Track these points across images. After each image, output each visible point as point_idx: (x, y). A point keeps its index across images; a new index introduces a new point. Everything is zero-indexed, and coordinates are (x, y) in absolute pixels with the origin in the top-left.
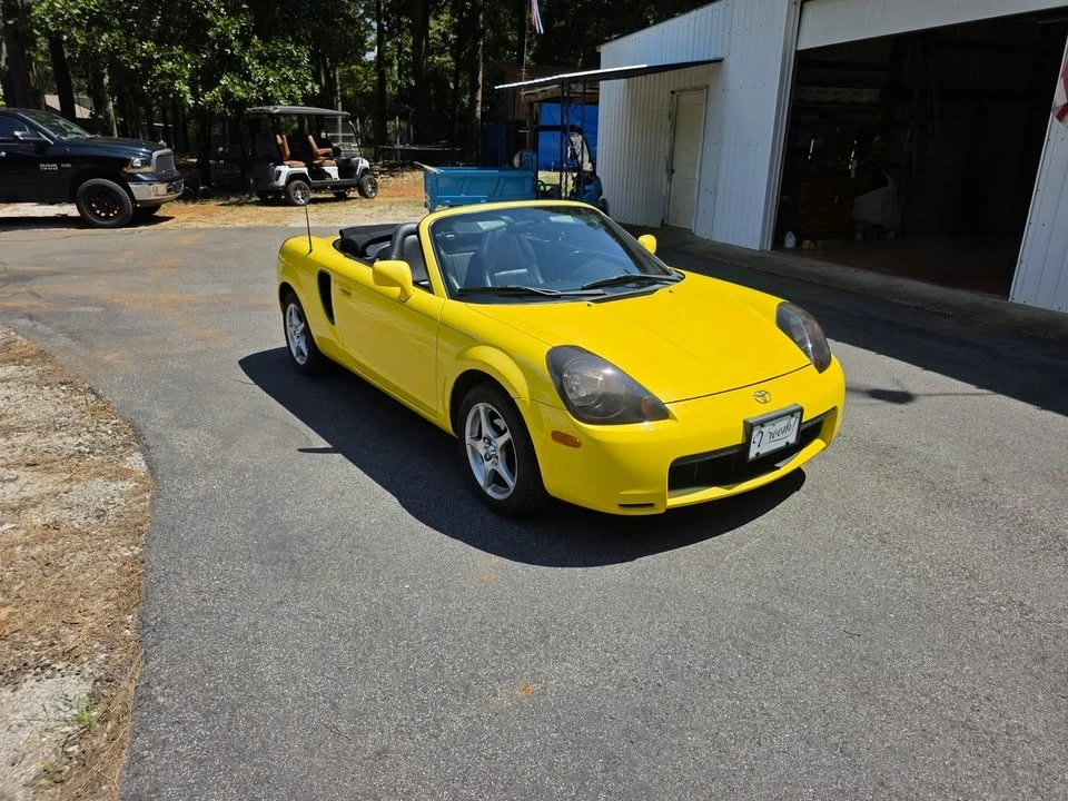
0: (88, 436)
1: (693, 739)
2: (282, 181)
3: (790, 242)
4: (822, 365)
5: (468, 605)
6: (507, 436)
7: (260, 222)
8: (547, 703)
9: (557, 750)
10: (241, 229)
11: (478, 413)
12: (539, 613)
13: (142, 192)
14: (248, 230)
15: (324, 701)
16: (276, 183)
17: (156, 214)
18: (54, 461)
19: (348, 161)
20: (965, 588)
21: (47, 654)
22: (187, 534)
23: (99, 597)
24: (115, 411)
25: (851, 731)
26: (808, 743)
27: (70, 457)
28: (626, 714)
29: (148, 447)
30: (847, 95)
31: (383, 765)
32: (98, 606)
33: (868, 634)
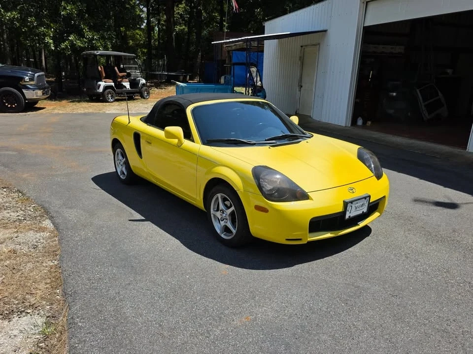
0: (22, 212)
1: (324, 337)
2: (101, 90)
3: (360, 122)
4: (379, 177)
5: (217, 284)
6: (233, 208)
7: (91, 111)
8: (257, 324)
9: (264, 342)
10: (81, 114)
11: (217, 198)
12: (250, 288)
13: (29, 94)
14: (85, 114)
15: (156, 324)
16: (98, 90)
17: (36, 106)
18: (7, 223)
19: (135, 79)
20: (444, 276)
21: (22, 307)
22: (79, 255)
23: (42, 282)
24: (33, 201)
25: (394, 333)
26: (375, 338)
27: (15, 222)
28: (294, 328)
29: (53, 217)
30: (388, 49)
31: (186, 348)
32: (42, 286)
33: (400, 295)
